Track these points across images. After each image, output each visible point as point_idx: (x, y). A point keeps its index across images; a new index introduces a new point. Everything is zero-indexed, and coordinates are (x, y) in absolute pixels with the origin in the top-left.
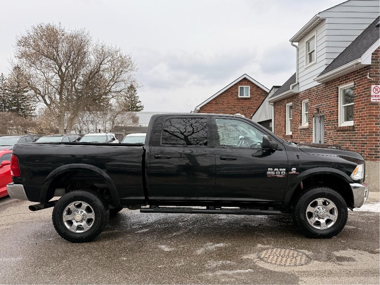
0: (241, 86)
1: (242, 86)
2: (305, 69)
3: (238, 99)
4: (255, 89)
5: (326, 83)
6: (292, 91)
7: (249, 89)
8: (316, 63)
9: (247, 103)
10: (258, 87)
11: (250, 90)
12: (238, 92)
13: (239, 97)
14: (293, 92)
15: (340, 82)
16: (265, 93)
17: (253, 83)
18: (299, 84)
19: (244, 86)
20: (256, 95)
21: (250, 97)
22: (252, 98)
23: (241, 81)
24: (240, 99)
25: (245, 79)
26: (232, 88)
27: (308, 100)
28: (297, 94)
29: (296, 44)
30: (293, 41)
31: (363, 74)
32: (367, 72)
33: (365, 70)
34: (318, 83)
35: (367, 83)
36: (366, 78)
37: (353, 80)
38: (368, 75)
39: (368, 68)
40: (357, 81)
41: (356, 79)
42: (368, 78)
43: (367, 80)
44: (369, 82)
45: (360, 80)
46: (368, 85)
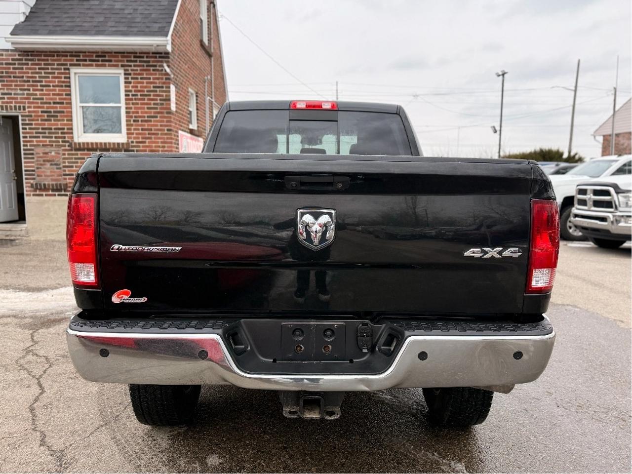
15: (77, 60)
31: (149, 62)
32: (162, 62)
33: (156, 57)
34: (9, 46)
35: (162, 79)
36: (158, 70)
37: (122, 66)
38: (163, 67)
39: (163, 56)
40: (132, 70)
41: (131, 66)
42: (164, 72)
43: (162, 74)
44: (166, 79)
45: (141, 70)
46: (164, 83)
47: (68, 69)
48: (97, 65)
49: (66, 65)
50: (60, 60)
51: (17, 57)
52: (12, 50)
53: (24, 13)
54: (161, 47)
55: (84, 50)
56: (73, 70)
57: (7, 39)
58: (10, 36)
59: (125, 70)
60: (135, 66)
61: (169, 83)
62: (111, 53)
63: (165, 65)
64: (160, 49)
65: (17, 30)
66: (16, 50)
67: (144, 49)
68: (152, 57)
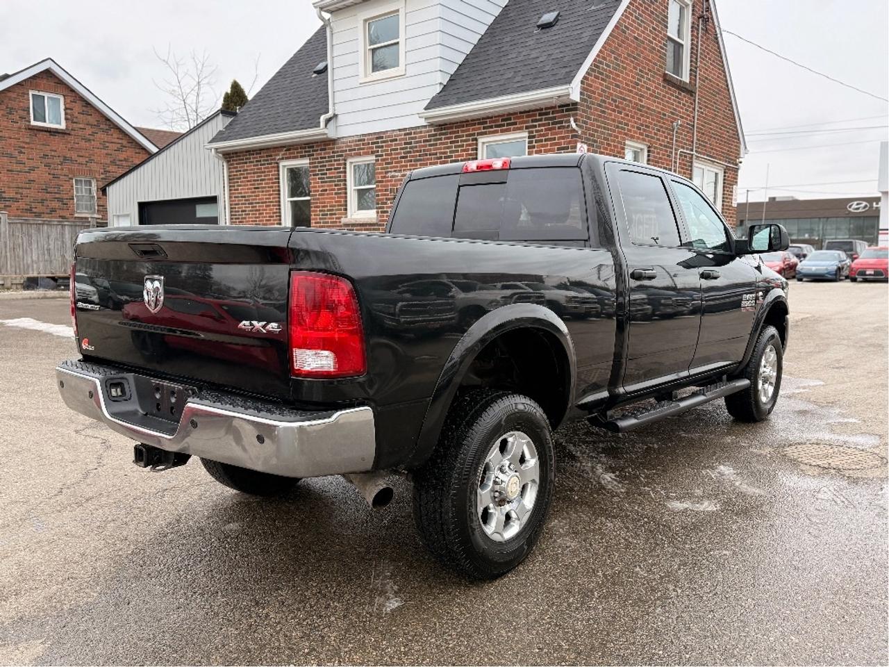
0: (36, 93)
1: (41, 94)
2: (361, 84)
3: (29, 129)
4: (78, 107)
5: (440, 125)
6: (326, 131)
7: (62, 107)
8: (405, 75)
9: (57, 144)
10: (88, 104)
11: (66, 109)
12: (29, 108)
13: (33, 123)
14: (326, 134)
15: (484, 128)
16: (108, 122)
17: (72, 91)
18: (336, 119)
19: (46, 95)
20: (81, 126)
21: (67, 129)
22: (72, 133)
23: (34, 77)
24: (37, 130)
25: (48, 73)
26: (9, 94)
27: (374, 158)
28: (331, 142)
29: (327, 16)
30: (321, 9)
31: (555, 118)
32: (569, 116)
33: (563, 111)
34: (423, 122)
35: (568, 137)
36: (564, 127)
37: (527, 128)
38: (570, 122)
39: (570, 107)
40: (537, 131)
41: (535, 126)
42: (570, 129)
43: (568, 132)
44: (573, 137)
45: (546, 130)
46: (570, 142)
47: (476, 140)
48: (502, 131)
49: (474, 134)
50: (468, 130)
51: (433, 133)
52: (425, 126)
53: (441, 83)
54: (564, 98)
55: (490, 115)
56: (481, 140)
57: (421, 115)
58: (424, 111)
59: (529, 132)
60: (540, 126)
61: (576, 142)
62: (515, 113)
63: (572, 119)
64: (564, 101)
65: (434, 103)
66: (431, 125)
67: (547, 103)
68: (558, 112)
